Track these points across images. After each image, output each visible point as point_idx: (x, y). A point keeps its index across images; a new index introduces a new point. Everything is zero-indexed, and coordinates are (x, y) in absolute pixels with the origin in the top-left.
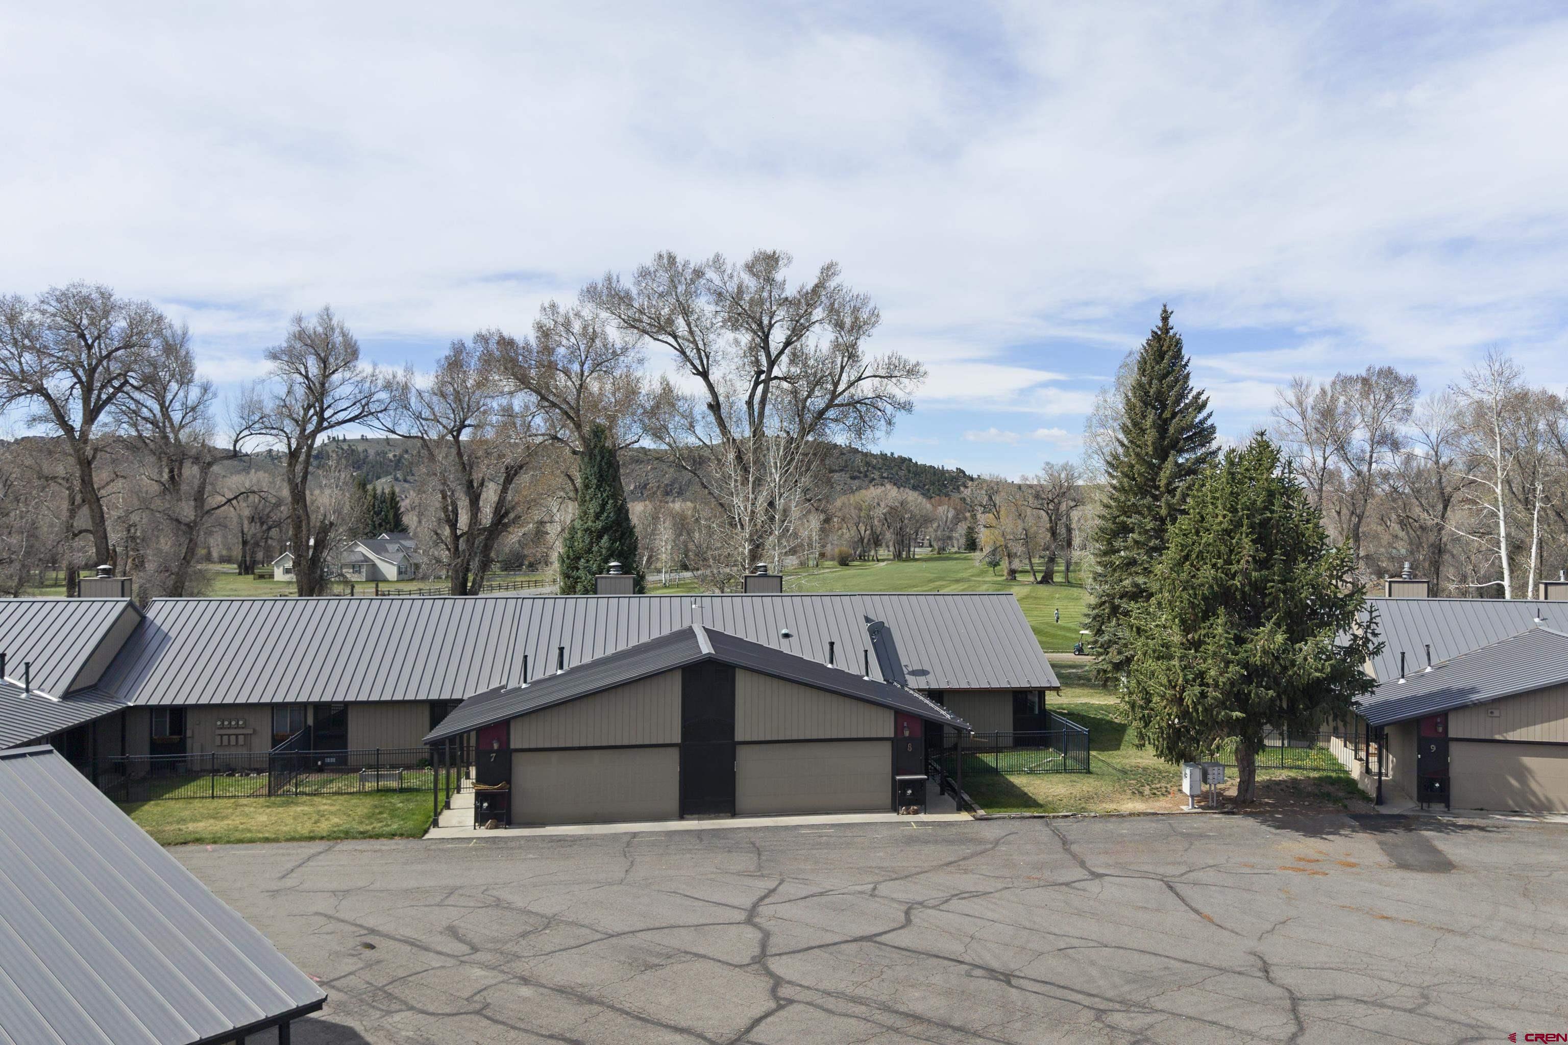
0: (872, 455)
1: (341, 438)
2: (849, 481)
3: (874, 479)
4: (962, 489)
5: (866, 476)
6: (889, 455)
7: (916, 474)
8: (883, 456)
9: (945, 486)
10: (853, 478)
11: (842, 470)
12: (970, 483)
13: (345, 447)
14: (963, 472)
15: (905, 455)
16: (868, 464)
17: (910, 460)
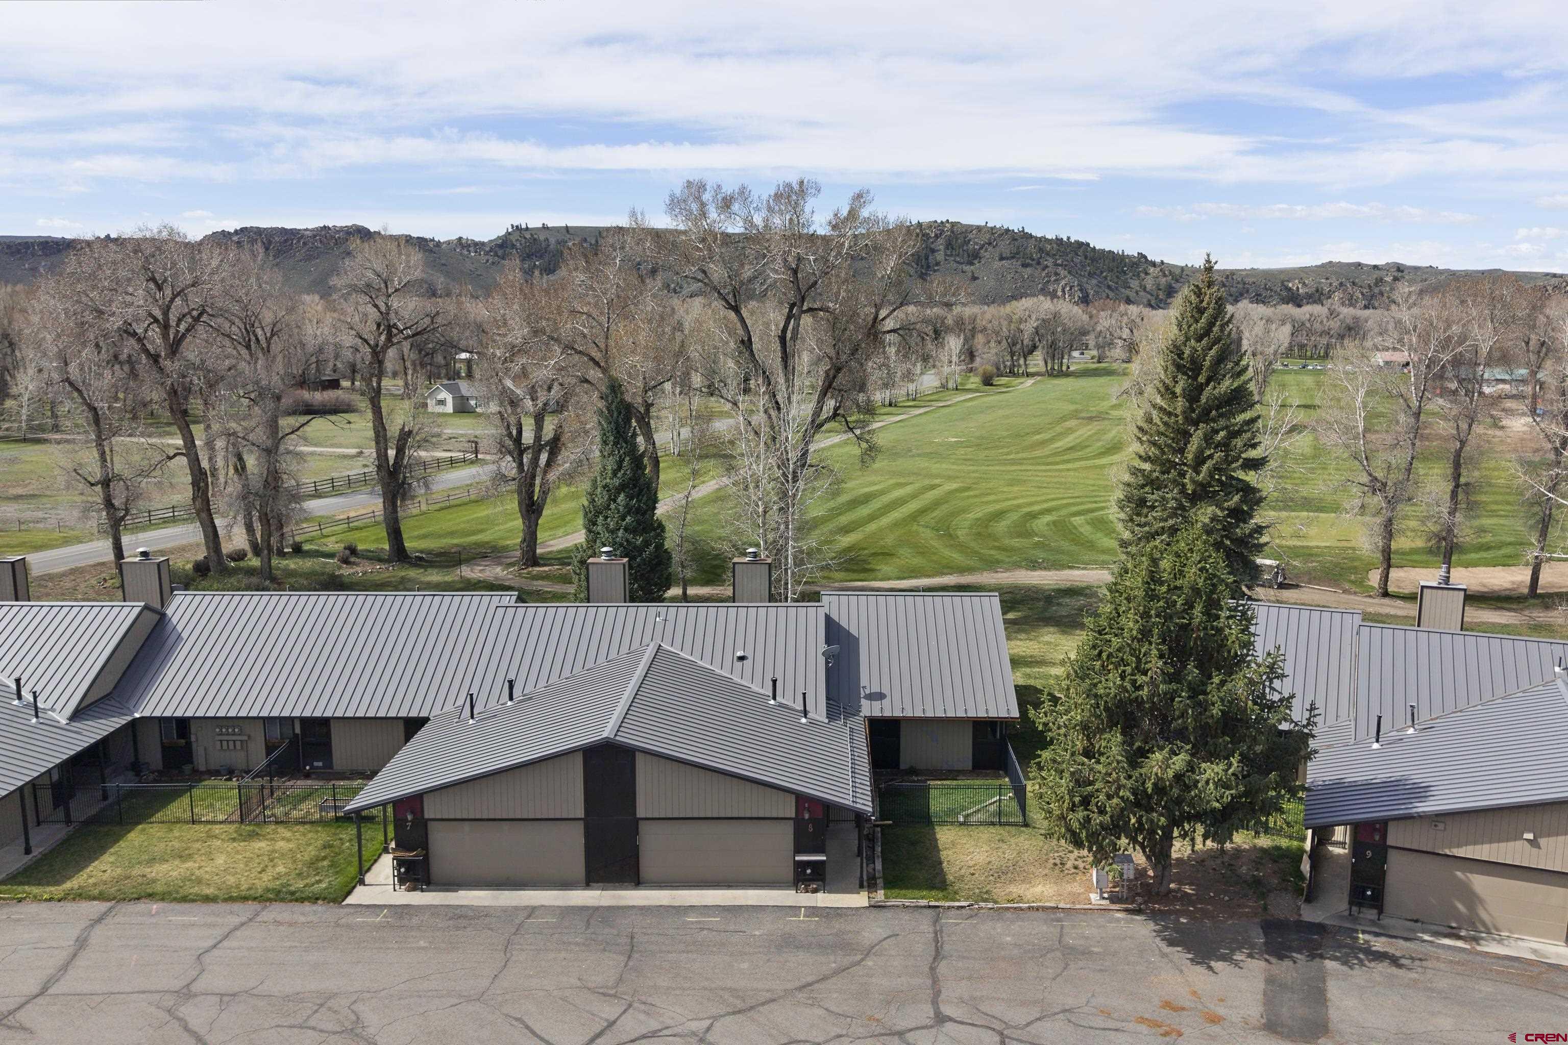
0: (1047, 240)
1: (524, 226)
2: (1020, 269)
3: (1047, 267)
4: (1142, 275)
5: (1039, 263)
6: (1065, 239)
7: (1093, 260)
8: (1059, 241)
9: (1125, 272)
10: (1025, 265)
11: (1013, 257)
12: (1152, 270)
13: (528, 236)
14: (1145, 257)
15: (1082, 239)
16: (1041, 250)
17: (1088, 244)
